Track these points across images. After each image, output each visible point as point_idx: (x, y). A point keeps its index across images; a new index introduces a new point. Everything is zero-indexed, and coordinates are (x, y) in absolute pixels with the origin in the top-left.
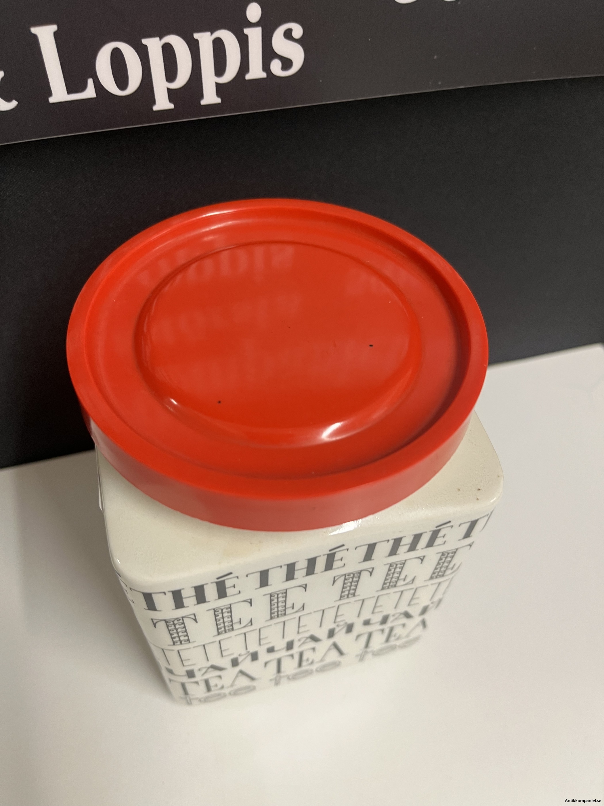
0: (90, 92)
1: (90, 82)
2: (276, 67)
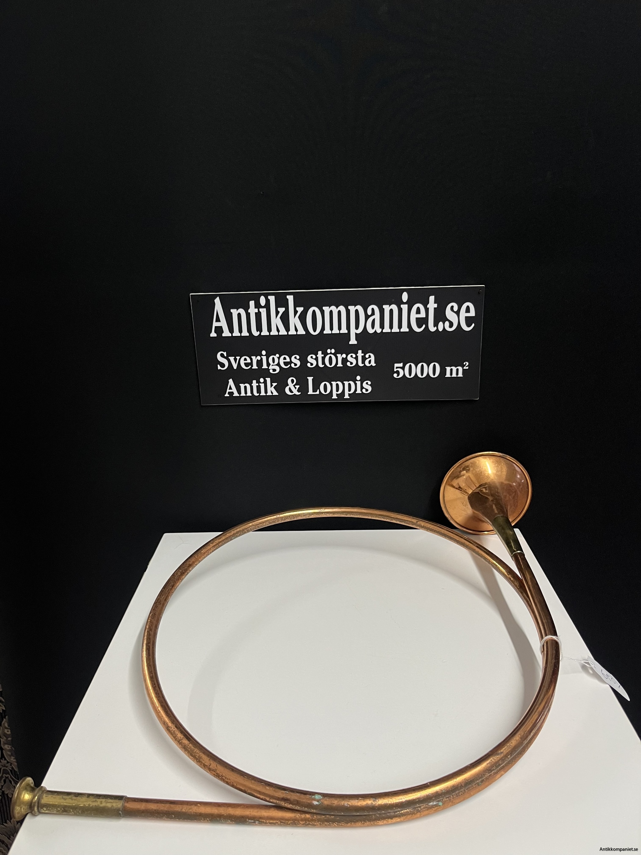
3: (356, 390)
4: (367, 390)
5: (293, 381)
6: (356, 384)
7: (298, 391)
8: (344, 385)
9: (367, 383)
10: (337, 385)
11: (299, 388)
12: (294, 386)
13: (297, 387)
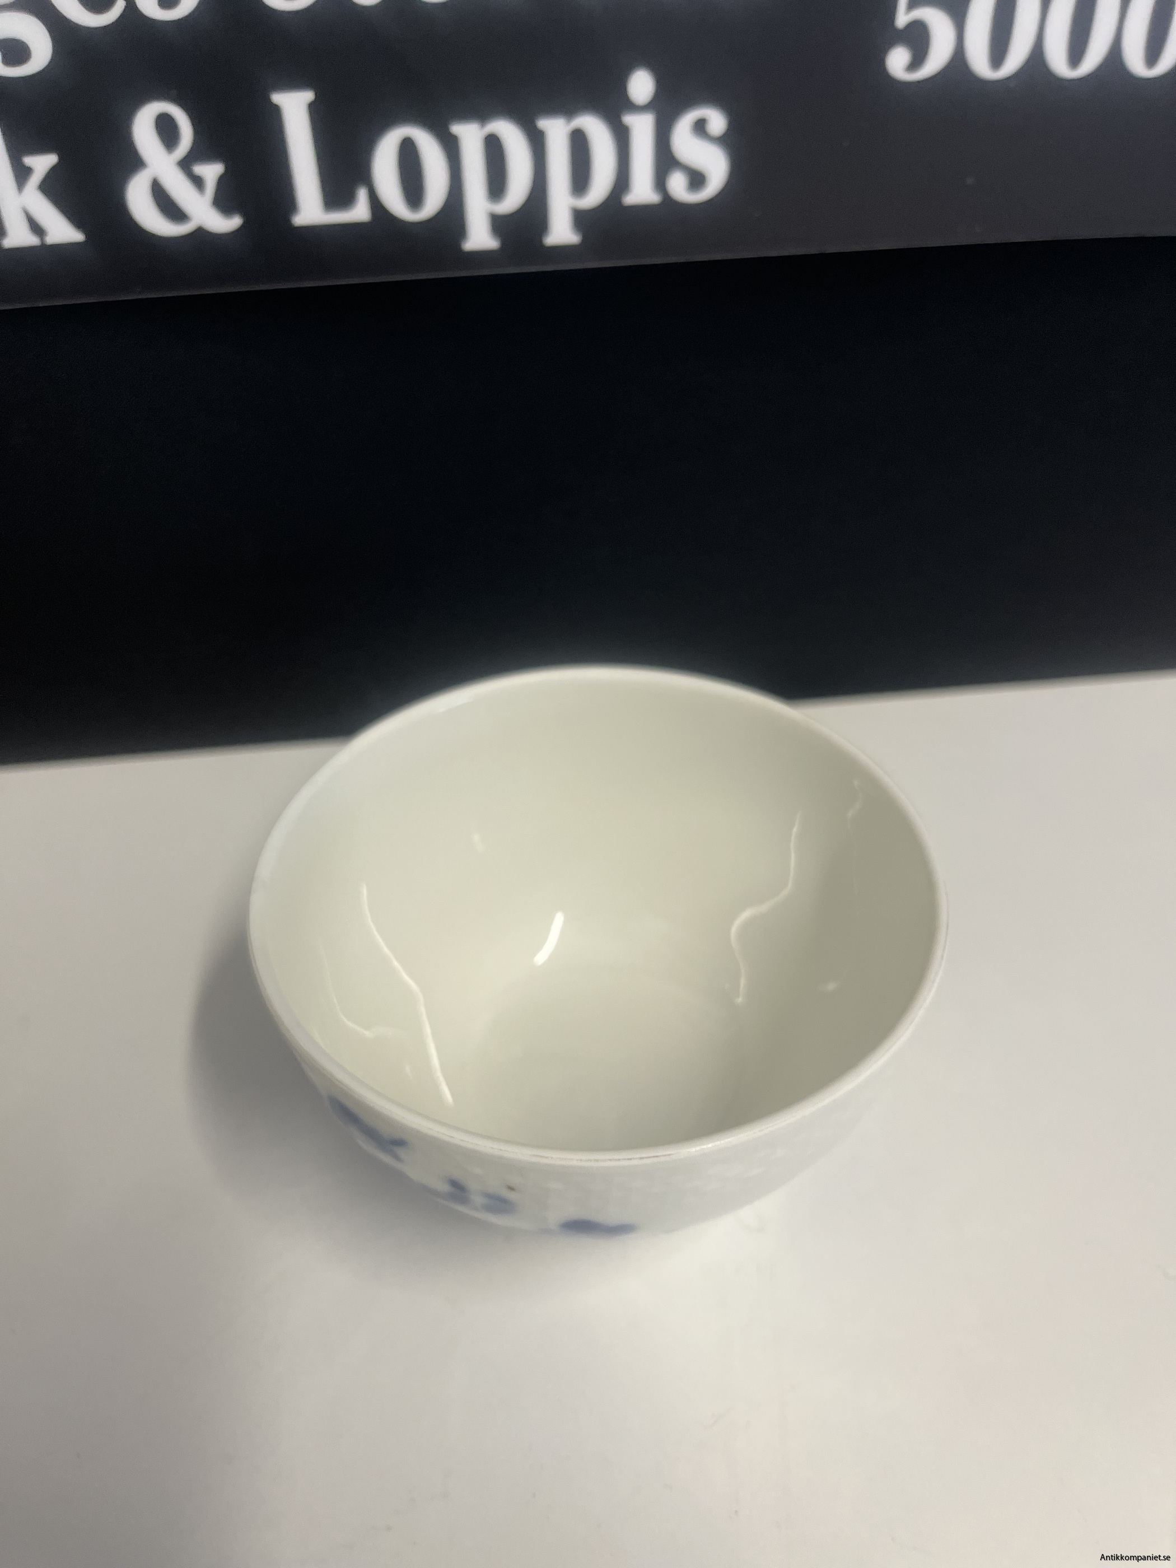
0: (360, 212)
1: (362, 195)
2: (678, 185)
3: (622, 181)
4: (697, 179)
5: (167, 130)
6: (622, 137)
7: (223, 202)
8: (537, 142)
9: (700, 127)
10: (494, 148)
11: (221, 181)
12: (185, 165)
13: (211, 172)
